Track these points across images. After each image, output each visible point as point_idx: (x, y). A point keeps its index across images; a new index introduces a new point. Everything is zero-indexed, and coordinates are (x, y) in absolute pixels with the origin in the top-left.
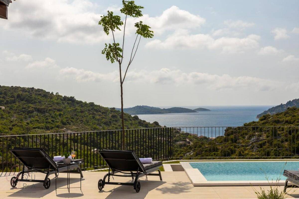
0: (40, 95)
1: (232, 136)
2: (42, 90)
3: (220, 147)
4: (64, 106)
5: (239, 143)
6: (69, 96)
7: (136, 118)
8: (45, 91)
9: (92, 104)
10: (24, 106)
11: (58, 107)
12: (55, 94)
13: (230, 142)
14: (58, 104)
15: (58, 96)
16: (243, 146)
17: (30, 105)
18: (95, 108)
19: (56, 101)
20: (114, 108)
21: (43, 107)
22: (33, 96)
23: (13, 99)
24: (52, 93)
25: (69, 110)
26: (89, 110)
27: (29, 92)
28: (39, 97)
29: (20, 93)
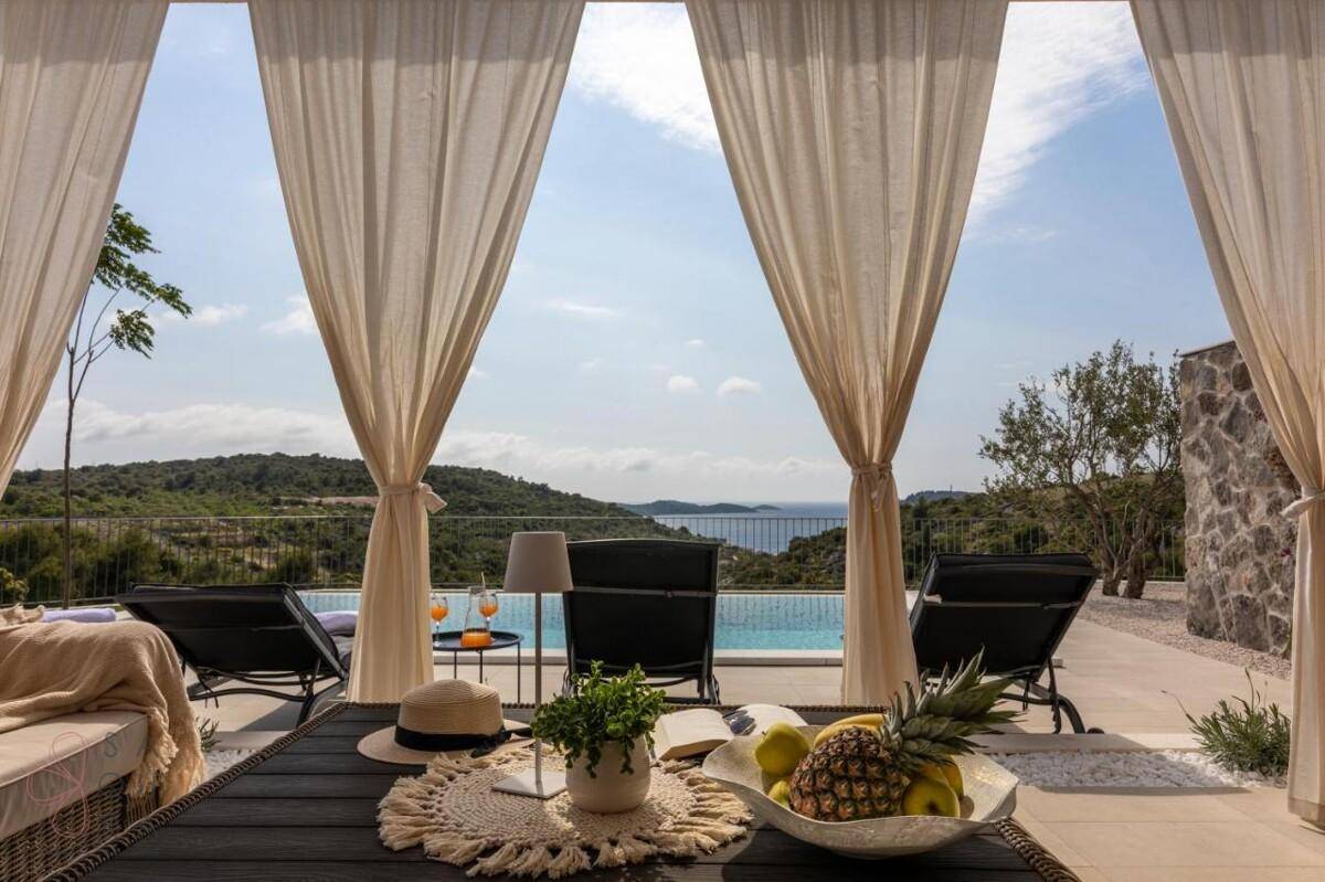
0: (491, 480)
1: (798, 552)
2: (495, 473)
3: (775, 570)
4: (530, 499)
5: (808, 564)
6: (539, 482)
7: (651, 521)
8: (500, 474)
9: (577, 496)
10: (462, 499)
11: (520, 501)
12: (516, 479)
13: (793, 561)
14: (520, 495)
15: (521, 483)
16: (815, 569)
17: (473, 497)
18: (583, 503)
19: (516, 492)
20: (614, 504)
21: (494, 500)
22: (480, 481)
23: (445, 487)
24: (512, 478)
25: (539, 505)
26: (571, 506)
27: (473, 476)
28: (490, 484)
29: (458, 477)
